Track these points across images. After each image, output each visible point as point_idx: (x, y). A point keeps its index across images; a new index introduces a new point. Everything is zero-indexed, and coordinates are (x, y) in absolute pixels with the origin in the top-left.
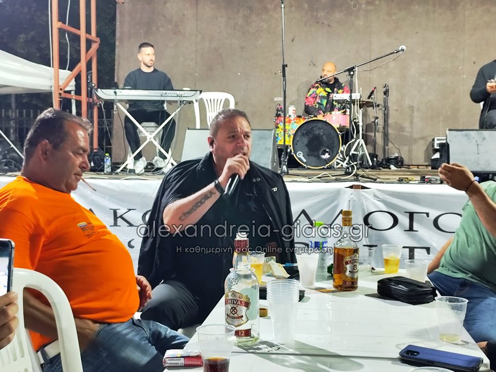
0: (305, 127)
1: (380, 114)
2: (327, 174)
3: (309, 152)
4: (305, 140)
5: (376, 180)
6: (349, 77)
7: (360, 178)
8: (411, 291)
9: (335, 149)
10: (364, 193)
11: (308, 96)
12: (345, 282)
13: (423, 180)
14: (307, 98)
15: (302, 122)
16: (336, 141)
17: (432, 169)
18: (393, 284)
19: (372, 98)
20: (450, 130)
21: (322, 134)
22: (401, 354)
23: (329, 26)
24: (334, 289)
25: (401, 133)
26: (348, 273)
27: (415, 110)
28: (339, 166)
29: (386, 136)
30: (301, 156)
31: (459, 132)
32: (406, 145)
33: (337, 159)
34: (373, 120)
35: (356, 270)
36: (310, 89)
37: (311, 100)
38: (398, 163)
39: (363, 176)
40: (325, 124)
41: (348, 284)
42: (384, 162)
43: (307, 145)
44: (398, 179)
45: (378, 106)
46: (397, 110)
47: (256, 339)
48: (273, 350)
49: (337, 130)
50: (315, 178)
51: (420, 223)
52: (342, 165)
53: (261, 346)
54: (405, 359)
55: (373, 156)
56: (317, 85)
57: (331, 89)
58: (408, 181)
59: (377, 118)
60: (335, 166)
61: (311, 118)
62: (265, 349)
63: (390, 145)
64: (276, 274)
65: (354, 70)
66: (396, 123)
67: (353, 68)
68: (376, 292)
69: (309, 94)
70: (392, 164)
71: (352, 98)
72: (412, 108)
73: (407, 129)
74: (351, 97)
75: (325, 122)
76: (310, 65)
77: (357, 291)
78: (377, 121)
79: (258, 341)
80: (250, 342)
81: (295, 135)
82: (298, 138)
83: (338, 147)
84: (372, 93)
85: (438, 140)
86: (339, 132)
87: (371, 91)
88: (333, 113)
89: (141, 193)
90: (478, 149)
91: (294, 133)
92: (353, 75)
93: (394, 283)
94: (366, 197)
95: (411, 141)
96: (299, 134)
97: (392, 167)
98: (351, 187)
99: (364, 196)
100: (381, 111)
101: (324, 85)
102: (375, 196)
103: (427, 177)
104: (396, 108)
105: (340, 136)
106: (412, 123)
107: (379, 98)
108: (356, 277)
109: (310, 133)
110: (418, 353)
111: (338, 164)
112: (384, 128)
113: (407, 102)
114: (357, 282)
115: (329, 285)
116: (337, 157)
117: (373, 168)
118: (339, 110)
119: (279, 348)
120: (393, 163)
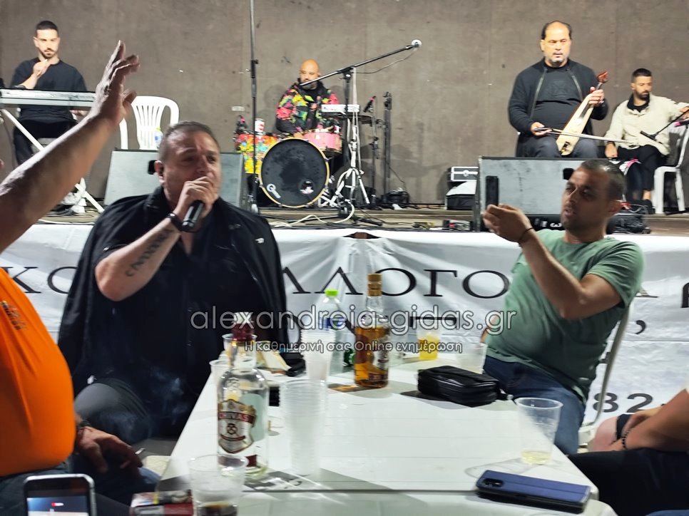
0: (278, 149)
1: (380, 134)
2: (314, 217)
3: (283, 184)
4: (279, 168)
5: (380, 225)
6: (344, 80)
7: (359, 223)
8: (467, 387)
9: (321, 181)
10: (370, 245)
11: (280, 106)
12: (371, 376)
13: (447, 227)
14: (279, 108)
15: (274, 142)
16: (322, 170)
17: (448, 209)
18: (440, 377)
19: (370, 112)
20: (484, 158)
21: (301, 159)
22: (478, 484)
23: (309, 7)
24: (355, 386)
25: (407, 160)
26: (375, 363)
27: (425, 127)
28: (325, 204)
29: (386, 163)
30: (273, 190)
31: (495, 162)
32: (412, 176)
33: (323, 195)
34: (371, 141)
35: (386, 359)
36: (283, 96)
37: (285, 111)
38: (402, 200)
39: (363, 220)
40: (306, 146)
41: (376, 378)
42: (385, 200)
43: (281, 175)
44: (414, 224)
45: (377, 122)
46: (401, 129)
47: (264, 469)
48: (291, 485)
49: (322, 153)
50: (298, 223)
51: (445, 285)
52: (328, 204)
53: (272, 480)
54: (486, 492)
55: (370, 191)
56: (293, 91)
57: (313, 98)
58: (427, 228)
59: (376, 139)
60: (319, 204)
61: (286, 136)
62: (279, 484)
63: (393, 176)
64: (271, 365)
65: (351, 71)
66: (399, 146)
67: (350, 69)
68: (415, 389)
69: (282, 103)
70: (396, 203)
71: (349, 111)
72: (420, 126)
73: (415, 155)
74: (346, 109)
75: (307, 143)
76: (282, 61)
77: (388, 387)
78: (376, 143)
79: (267, 472)
80: (255, 475)
81: (264, 160)
82: (268, 165)
83: (324, 179)
84: (370, 104)
85: (456, 170)
86: (325, 157)
87: (368, 101)
88: (317, 130)
89: (46, 244)
90: (521, 185)
91: (263, 157)
92: (349, 79)
93: (442, 376)
94: (373, 250)
95: (419, 171)
96: (271, 159)
97: (396, 207)
98: (353, 236)
99: (370, 248)
100: (380, 129)
101: (303, 91)
102: (386, 248)
103: (452, 221)
104: (399, 125)
105: (327, 164)
106: (420, 146)
107: (378, 111)
108: (386, 367)
109: (286, 158)
110: (501, 482)
111: (323, 201)
112: (385, 153)
113: (415, 119)
114: (387, 375)
115: (348, 379)
116: (323, 192)
117: (370, 207)
118: (325, 126)
119: (300, 482)
120: (396, 201)
